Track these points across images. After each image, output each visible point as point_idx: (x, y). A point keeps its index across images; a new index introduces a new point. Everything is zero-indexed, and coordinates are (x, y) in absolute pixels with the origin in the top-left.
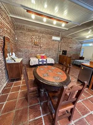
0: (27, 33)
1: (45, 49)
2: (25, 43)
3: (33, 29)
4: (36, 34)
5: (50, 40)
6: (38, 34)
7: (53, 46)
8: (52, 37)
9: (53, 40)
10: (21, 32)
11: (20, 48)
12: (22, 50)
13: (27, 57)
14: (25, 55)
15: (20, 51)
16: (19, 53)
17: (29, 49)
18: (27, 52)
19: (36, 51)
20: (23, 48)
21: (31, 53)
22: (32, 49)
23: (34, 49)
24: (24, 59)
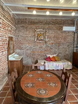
0: (29, 26)
1: (52, 43)
2: (27, 38)
3: (37, 21)
4: (40, 26)
5: (59, 32)
6: (42, 25)
7: (65, 39)
8: (62, 27)
9: (65, 32)
10: (23, 26)
11: (21, 45)
12: (22, 47)
13: (29, 55)
14: (26, 53)
15: (21, 49)
16: (19, 51)
17: (31, 45)
18: (28, 50)
19: (40, 47)
20: (23, 44)
21: (34, 50)
22: (35, 45)
23: (38, 45)
24: (25, 58)
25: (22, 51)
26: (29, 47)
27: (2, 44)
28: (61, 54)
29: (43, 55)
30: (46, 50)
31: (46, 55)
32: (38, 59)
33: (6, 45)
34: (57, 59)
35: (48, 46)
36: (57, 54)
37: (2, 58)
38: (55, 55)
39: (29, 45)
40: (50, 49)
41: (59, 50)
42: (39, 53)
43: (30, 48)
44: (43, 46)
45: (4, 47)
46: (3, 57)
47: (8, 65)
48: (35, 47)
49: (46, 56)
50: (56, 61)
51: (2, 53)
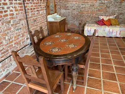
11: (66, 3)
12: (68, 7)
13: (75, 17)
14: (72, 14)
15: (66, 8)
16: (64, 11)
17: (79, 3)
18: (75, 10)
19: (91, 6)
20: (69, 2)
21: (82, 10)
22: (84, 3)
23: (88, 3)
24: (71, 21)
25: (68, 11)
26: (76, 5)
27: (37, 2)
28: (122, 15)
29: (94, 17)
30: (99, 10)
31: (99, 16)
32: (87, 22)
33: (43, 3)
34: (113, 22)
35: (103, 3)
36: (115, 15)
37: (38, 18)
38: (111, 17)
39: (77, 3)
40: (105, 8)
41: (120, 9)
42: (89, 13)
43: (77, 7)
44: (95, 4)
45: (40, 5)
46: (40, 17)
47: (48, 27)
48: (84, 6)
49: (98, 18)
50: (111, 25)
51: (37, 12)
